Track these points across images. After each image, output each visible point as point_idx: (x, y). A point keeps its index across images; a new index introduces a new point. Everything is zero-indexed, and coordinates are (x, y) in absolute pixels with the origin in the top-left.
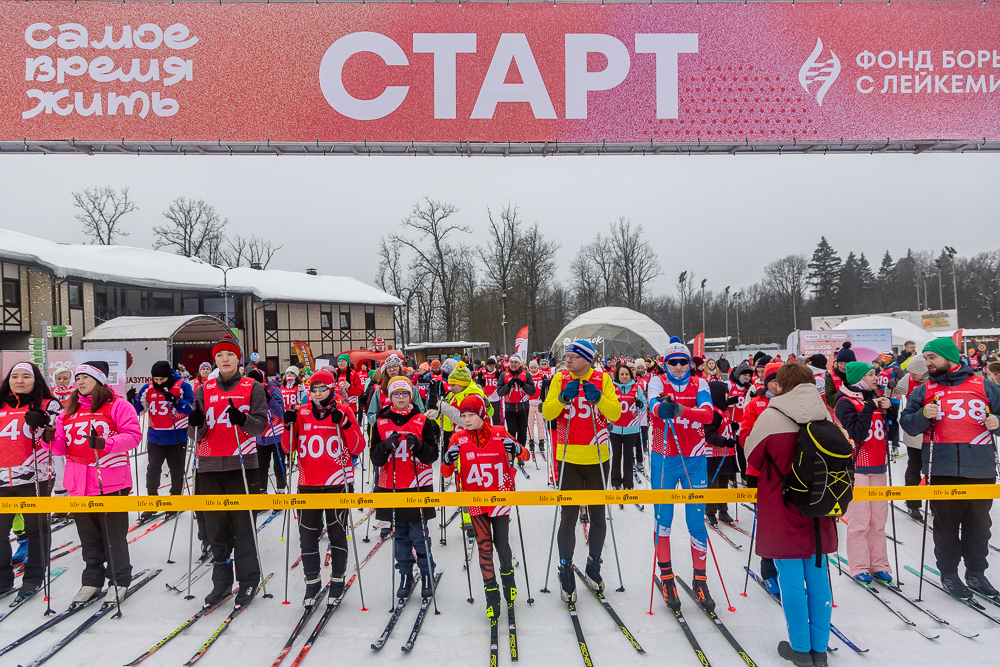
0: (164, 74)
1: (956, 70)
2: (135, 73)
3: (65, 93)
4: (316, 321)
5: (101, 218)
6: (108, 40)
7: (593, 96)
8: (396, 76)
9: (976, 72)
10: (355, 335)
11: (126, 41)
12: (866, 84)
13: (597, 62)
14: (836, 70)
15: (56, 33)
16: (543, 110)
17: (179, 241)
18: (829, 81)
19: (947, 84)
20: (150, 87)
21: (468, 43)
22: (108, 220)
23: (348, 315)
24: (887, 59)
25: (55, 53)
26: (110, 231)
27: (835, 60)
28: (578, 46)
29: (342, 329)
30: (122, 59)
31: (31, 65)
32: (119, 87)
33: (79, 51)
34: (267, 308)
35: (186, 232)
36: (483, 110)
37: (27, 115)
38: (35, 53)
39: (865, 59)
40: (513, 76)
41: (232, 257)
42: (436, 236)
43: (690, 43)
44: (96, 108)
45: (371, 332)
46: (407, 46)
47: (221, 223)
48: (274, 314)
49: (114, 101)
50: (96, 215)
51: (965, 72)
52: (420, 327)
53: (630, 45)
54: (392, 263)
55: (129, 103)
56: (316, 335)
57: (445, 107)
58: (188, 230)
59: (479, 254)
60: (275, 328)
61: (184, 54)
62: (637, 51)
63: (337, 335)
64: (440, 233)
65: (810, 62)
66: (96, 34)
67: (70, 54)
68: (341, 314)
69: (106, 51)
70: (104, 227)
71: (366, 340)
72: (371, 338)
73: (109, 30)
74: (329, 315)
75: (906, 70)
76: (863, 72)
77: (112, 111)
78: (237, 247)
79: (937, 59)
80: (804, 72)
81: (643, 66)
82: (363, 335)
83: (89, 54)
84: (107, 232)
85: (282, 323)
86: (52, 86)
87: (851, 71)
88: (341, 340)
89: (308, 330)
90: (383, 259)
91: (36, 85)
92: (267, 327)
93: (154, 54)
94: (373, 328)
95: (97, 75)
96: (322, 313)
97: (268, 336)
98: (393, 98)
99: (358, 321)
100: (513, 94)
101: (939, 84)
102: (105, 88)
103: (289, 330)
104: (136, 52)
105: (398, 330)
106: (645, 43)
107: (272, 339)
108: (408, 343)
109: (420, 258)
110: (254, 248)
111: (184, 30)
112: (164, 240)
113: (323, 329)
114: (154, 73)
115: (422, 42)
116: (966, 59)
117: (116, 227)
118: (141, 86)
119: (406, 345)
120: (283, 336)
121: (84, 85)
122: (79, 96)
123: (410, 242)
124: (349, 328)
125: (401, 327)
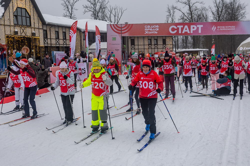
0: (156, 30)
1: (227, 28)
2: (154, 30)
3: (148, 32)
4: (147, 42)
5: (69, 4)
6: (151, 27)
7: (193, 31)
8: (176, 29)
9: (229, 28)
10: (159, 47)
11: (153, 27)
12: (218, 29)
13: (194, 28)
14: (215, 28)
15: (147, 26)
16: (189, 32)
17: (92, 10)
18: (215, 29)
19: (226, 29)
20: (155, 31)
21: (182, 26)
22: (71, 5)
23: (157, 40)
24: (220, 27)
25: (147, 28)
26: (72, 9)
27: (215, 27)
28: (192, 26)
29: (155, 45)
30: (153, 29)
31: (145, 29)
32: (153, 31)
33: (149, 28)
34: (132, 38)
35: (94, 7)
36: (183, 32)
37: (145, 33)
38: (146, 28)
39: (218, 27)
40: (186, 29)
41: (108, 14)
42: (189, 6)
43: (202, 26)
44: (151, 33)
45: (164, 45)
46: (177, 27)
47: (106, 2)
48: (134, 40)
49: (152, 32)
50: (67, 3)
51: (228, 28)
52: (183, 42)
53: (197, 26)
54: (172, 15)
55: (153, 32)
56: (146, 47)
57: (180, 32)
58: (95, 6)
59: (210, 9)
60: (134, 45)
61: (158, 28)
62: (197, 27)
63: (153, 47)
64: (191, 5)
65: (213, 27)
66: (151, 26)
67: (148, 28)
68: (155, 39)
69: (151, 28)
70: (70, 7)
71: (163, 48)
72: (164, 48)
73: (152, 26)
74: (151, 40)
75: (222, 28)
76: (218, 28)
77: (152, 33)
78: (110, 10)
79: (225, 27)
80: (212, 28)
81: (198, 28)
82: (162, 46)
83: (150, 28)
84: (71, 9)
85: (136, 43)
86: (147, 31)
87: (217, 28)
88: (154, 49)
89: (144, 45)
90: (168, 14)
91: (146, 31)
92: (132, 45)
93: (155, 28)
94: (165, 44)
95: (151, 30)
96: (148, 39)
97: (132, 47)
98: (175, 31)
99: (160, 42)
100: (186, 31)
101: (225, 29)
102: (151, 31)
103: (138, 45)
104: (154, 28)
105: (174, 43)
106: (198, 26)
107: (133, 48)
108: (178, 49)
109: (183, 16)
110: (116, 10)
111: (158, 26)
112: (86, 10)
113: (149, 45)
114: (155, 30)
115: (178, 26)
116: (228, 27)
117: (74, 8)
118: (154, 31)
119: (177, 49)
120: (136, 47)
121: (150, 31)
122: (149, 32)
123: (179, 9)
124: (157, 44)
125: (175, 42)
